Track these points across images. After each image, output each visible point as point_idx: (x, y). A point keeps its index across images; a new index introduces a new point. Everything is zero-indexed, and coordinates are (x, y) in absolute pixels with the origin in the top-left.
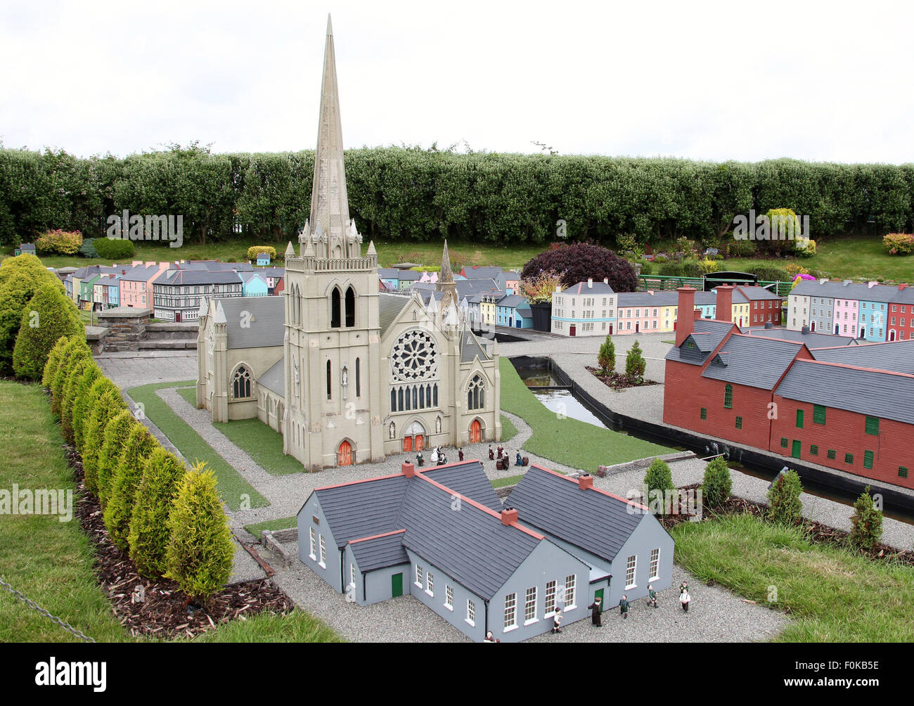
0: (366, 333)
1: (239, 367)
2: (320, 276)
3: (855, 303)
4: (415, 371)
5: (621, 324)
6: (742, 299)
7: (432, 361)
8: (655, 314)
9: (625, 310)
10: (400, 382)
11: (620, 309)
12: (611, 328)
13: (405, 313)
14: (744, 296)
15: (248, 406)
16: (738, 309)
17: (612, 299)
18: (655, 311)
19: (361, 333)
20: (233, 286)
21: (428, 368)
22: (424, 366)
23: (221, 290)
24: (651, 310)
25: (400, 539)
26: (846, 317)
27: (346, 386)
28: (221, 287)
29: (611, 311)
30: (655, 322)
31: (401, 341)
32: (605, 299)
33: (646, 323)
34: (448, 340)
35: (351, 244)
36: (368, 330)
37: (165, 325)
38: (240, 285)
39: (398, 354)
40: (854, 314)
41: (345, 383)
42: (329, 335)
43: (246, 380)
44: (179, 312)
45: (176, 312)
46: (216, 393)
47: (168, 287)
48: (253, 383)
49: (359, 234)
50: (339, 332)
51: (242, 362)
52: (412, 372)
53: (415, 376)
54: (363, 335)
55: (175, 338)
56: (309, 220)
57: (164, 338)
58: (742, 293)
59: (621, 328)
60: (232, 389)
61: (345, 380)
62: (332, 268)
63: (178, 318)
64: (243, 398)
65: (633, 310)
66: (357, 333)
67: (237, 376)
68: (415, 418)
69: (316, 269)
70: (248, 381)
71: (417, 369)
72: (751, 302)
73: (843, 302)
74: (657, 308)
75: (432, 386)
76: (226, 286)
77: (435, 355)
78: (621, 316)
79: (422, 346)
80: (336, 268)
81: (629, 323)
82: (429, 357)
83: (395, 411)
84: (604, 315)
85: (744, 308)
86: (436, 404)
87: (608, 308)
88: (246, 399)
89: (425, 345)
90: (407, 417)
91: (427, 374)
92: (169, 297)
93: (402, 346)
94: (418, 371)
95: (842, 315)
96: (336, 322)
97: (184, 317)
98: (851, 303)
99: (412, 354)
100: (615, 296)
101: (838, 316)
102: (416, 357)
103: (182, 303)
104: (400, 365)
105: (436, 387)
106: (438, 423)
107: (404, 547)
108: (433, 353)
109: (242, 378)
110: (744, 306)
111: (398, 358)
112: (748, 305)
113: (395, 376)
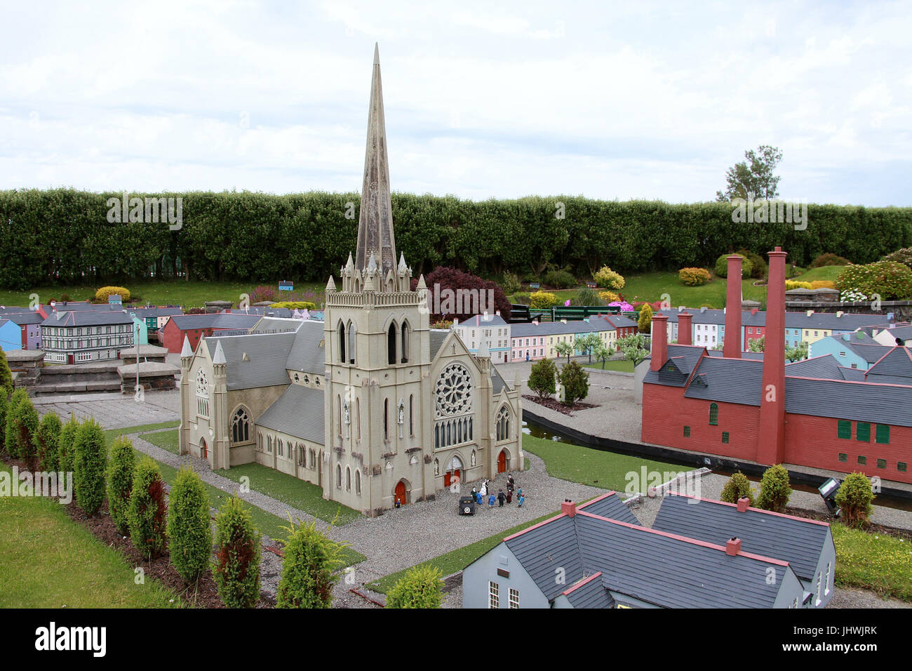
0: (418, 368)
1: (238, 410)
2: (380, 311)
3: (714, 327)
4: (454, 406)
5: (514, 352)
6: (610, 327)
7: (468, 395)
8: (542, 343)
9: (517, 340)
10: (442, 418)
11: (513, 339)
12: (506, 356)
13: (445, 348)
14: (611, 324)
15: (246, 450)
16: (608, 335)
17: (506, 330)
18: (542, 339)
19: (413, 369)
20: (125, 326)
21: (465, 402)
22: (462, 400)
23: (113, 331)
24: (539, 339)
25: (600, 583)
26: (706, 340)
27: (402, 424)
28: (113, 327)
29: (506, 341)
30: (542, 350)
31: (443, 376)
32: (500, 330)
33: (535, 351)
34: (481, 373)
35: (402, 278)
36: (420, 366)
37: (60, 367)
38: (132, 326)
39: (440, 389)
40: (714, 337)
41: (402, 422)
42: (387, 372)
43: (244, 423)
44: (72, 354)
45: (69, 354)
46: (216, 438)
47: (59, 329)
48: (251, 425)
49: (408, 267)
50: (396, 369)
51: (240, 404)
52: (452, 406)
53: (454, 410)
54: (416, 370)
55: (72, 381)
56: (354, 255)
57: (62, 382)
58: (608, 321)
59: (514, 356)
60: (232, 433)
61: (401, 418)
62: (386, 303)
63: (71, 360)
64: (242, 442)
65: (524, 340)
66: (409, 370)
67: (236, 418)
68: (455, 452)
69: (375, 304)
70: (247, 424)
71: (456, 403)
72: (618, 329)
73: (702, 326)
74: (544, 338)
75: (468, 419)
76: (117, 327)
77: (470, 389)
78: (514, 345)
79: (460, 380)
80: (393, 303)
81: (520, 352)
82: (465, 391)
83: (438, 447)
84: (500, 345)
85: (612, 335)
86: (471, 437)
87: (503, 338)
88: (244, 442)
89: (462, 379)
90: (448, 453)
91: (465, 407)
92: (60, 339)
93: (443, 380)
94: (457, 405)
95: (702, 338)
96: (392, 359)
97: (76, 359)
98: (710, 326)
99: (452, 388)
100: (509, 327)
101: (699, 339)
102: (455, 392)
103: (75, 345)
104: (442, 400)
105: (471, 420)
106: (473, 456)
107: (608, 590)
108: (469, 387)
109: (241, 421)
110: (612, 332)
111: (440, 393)
112: (615, 332)
113: (438, 411)
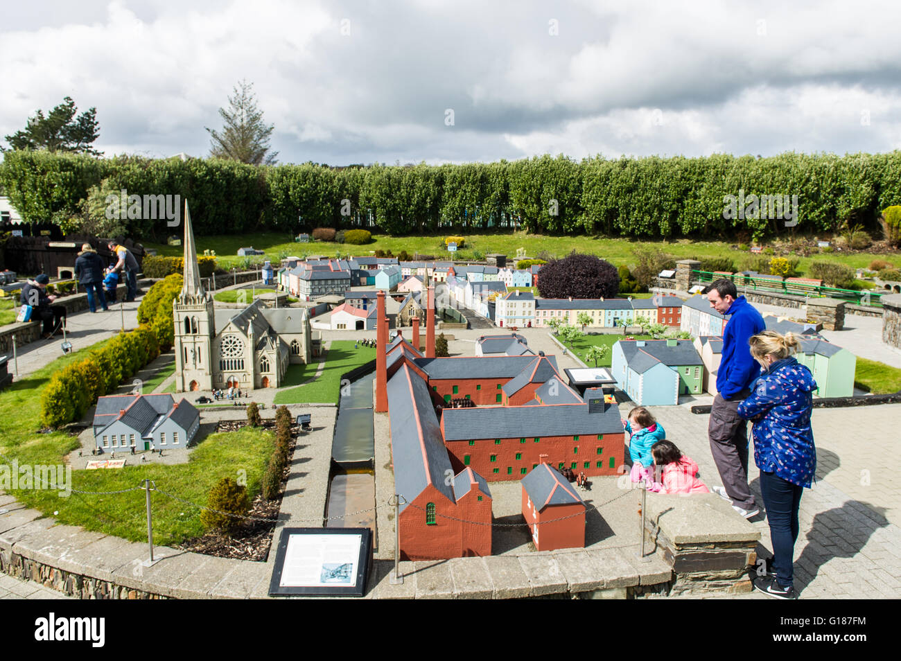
5: (538, 320)
9: (541, 311)
10: (224, 358)
11: (537, 311)
12: (530, 323)
16: (646, 313)
17: (530, 304)
22: (236, 351)
23: (336, 283)
27: (194, 358)
29: (530, 312)
32: (524, 303)
36: (202, 335)
42: (185, 337)
44: (308, 296)
47: (304, 281)
50: (189, 336)
53: (232, 355)
59: (538, 323)
61: (192, 355)
62: (183, 309)
65: (548, 311)
66: (198, 336)
68: (232, 374)
71: (233, 352)
72: (660, 308)
74: (569, 311)
75: (241, 360)
77: (242, 347)
78: (538, 315)
79: (235, 342)
80: (187, 309)
81: (545, 320)
82: (239, 347)
83: (222, 370)
84: (524, 314)
85: (652, 313)
86: (243, 368)
87: (527, 309)
90: (228, 373)
91: (238, 355)
92: (304, 286)
93: (224, 342)
100: (533, 302)
102: (232, 347)
103: (310, 290)
104: (223, 351)
106: (244, 377)
112: (656, 310)
113: (221, 355)
